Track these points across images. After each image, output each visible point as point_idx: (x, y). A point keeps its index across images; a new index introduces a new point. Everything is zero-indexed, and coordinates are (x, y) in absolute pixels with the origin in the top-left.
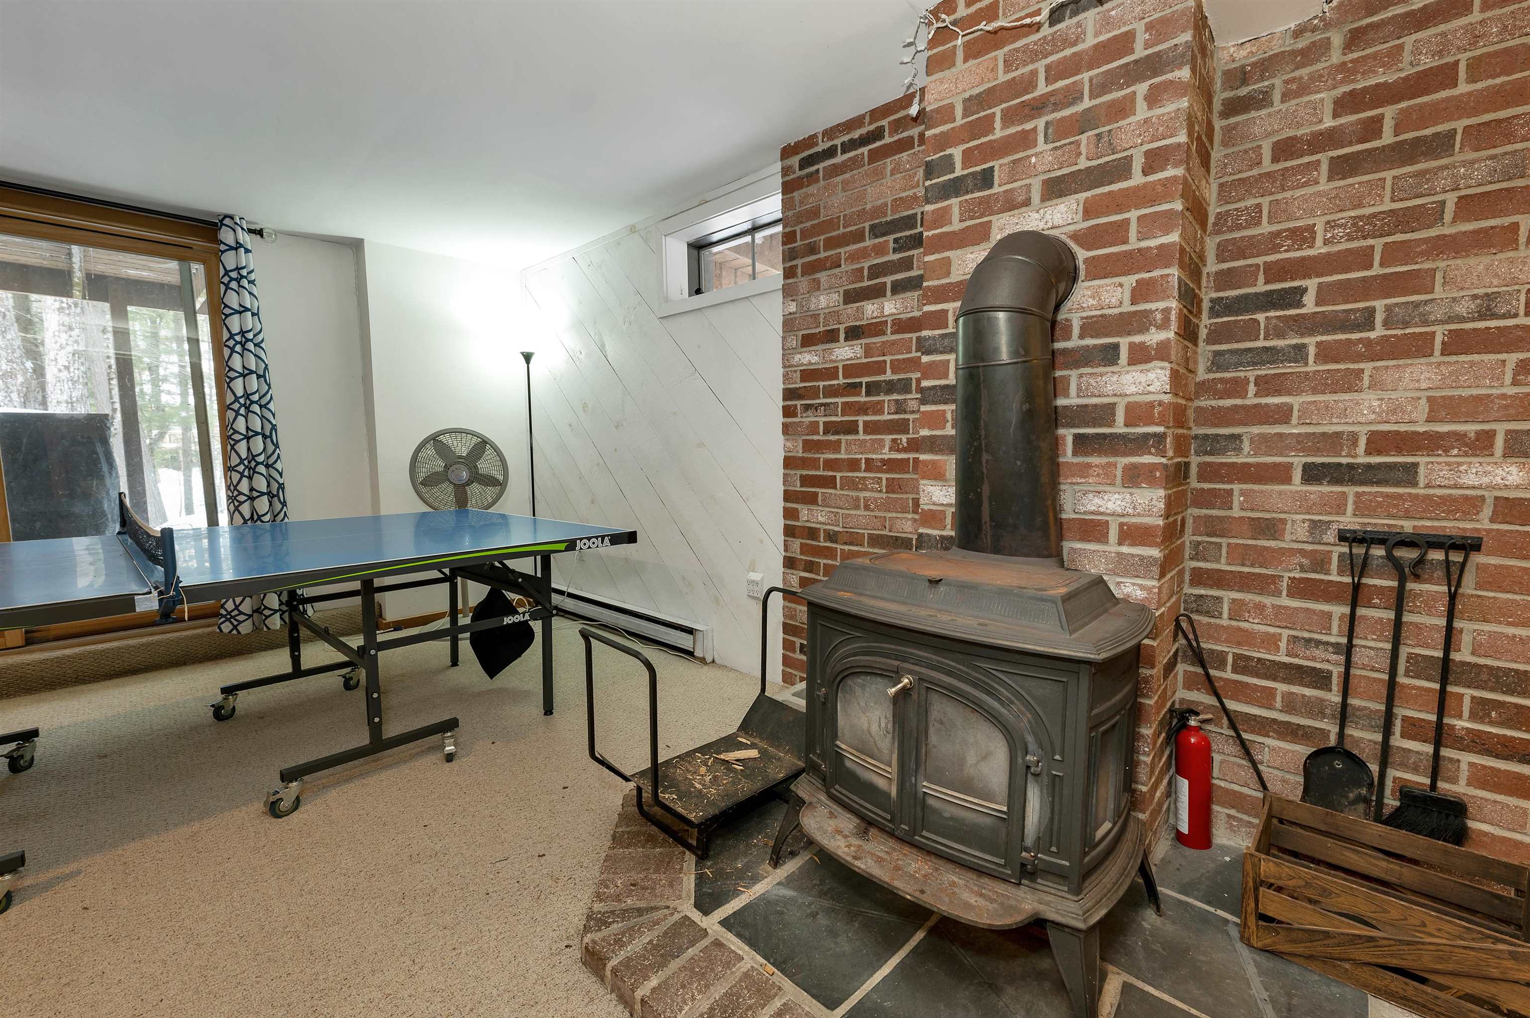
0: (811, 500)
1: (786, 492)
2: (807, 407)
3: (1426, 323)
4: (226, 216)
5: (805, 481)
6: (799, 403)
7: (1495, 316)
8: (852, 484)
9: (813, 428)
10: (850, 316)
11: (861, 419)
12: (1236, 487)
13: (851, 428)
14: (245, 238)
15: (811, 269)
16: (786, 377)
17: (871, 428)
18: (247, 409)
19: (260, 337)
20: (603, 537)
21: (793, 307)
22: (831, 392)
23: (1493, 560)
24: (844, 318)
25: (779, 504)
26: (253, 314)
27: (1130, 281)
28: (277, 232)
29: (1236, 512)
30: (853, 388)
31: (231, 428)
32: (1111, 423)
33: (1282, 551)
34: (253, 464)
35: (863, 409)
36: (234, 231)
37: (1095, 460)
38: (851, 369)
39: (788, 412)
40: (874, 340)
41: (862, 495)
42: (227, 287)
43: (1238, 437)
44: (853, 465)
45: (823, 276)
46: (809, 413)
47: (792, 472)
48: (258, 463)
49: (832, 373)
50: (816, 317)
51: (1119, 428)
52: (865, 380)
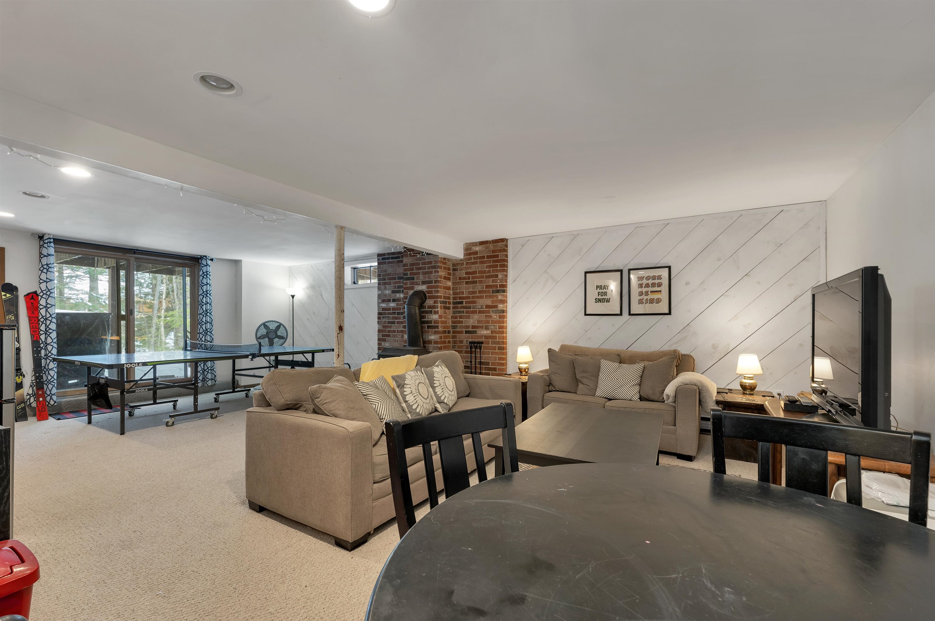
0: (384, 340)
1: (378, 339)
2: (384, 317)
3: (476, 309)
4: (204, 256)
5: (383, 336)
6: (382, 316)
7: (482, 308)
8: (394, 336)
9: (385, 322)
10: (393, 296)
11: (396, 320)
12: (457, 335)
13: (394, 323)
14: (209, 262)
15: (385, 284)
16: (378, 309)
17: (398, 323)
18: (206, 315)
19: (211, 292)
20: (331, 349)
21: (380, 292)
22: (389, 314)
23: (485, 345)
24: (392, 296)
25: (376, 342)
26: (209, 285)
27: (433, 300)
28: (217, 259)
29: (458, 339)
30: (394, 313)
31: (201, 320)
32: (432, 324)
33: (463, 346)
34: (206, 332)
35: (396, 318)
36: (206, 260)
37: (430, 330)
38: (394, 309)
39: (379, 318)
40: (398, 302)
41: (396, 339)
42: (203, 277)
43: (457, 326)
44: (394, 331)
45: (387, 286)
46: (384, 319)
47: (380, 333)
48: (208, 332)
49: (389, 309)
50: (385, 295)
51: (433, 324)
52: (397, 311)
